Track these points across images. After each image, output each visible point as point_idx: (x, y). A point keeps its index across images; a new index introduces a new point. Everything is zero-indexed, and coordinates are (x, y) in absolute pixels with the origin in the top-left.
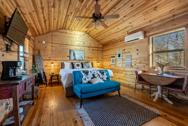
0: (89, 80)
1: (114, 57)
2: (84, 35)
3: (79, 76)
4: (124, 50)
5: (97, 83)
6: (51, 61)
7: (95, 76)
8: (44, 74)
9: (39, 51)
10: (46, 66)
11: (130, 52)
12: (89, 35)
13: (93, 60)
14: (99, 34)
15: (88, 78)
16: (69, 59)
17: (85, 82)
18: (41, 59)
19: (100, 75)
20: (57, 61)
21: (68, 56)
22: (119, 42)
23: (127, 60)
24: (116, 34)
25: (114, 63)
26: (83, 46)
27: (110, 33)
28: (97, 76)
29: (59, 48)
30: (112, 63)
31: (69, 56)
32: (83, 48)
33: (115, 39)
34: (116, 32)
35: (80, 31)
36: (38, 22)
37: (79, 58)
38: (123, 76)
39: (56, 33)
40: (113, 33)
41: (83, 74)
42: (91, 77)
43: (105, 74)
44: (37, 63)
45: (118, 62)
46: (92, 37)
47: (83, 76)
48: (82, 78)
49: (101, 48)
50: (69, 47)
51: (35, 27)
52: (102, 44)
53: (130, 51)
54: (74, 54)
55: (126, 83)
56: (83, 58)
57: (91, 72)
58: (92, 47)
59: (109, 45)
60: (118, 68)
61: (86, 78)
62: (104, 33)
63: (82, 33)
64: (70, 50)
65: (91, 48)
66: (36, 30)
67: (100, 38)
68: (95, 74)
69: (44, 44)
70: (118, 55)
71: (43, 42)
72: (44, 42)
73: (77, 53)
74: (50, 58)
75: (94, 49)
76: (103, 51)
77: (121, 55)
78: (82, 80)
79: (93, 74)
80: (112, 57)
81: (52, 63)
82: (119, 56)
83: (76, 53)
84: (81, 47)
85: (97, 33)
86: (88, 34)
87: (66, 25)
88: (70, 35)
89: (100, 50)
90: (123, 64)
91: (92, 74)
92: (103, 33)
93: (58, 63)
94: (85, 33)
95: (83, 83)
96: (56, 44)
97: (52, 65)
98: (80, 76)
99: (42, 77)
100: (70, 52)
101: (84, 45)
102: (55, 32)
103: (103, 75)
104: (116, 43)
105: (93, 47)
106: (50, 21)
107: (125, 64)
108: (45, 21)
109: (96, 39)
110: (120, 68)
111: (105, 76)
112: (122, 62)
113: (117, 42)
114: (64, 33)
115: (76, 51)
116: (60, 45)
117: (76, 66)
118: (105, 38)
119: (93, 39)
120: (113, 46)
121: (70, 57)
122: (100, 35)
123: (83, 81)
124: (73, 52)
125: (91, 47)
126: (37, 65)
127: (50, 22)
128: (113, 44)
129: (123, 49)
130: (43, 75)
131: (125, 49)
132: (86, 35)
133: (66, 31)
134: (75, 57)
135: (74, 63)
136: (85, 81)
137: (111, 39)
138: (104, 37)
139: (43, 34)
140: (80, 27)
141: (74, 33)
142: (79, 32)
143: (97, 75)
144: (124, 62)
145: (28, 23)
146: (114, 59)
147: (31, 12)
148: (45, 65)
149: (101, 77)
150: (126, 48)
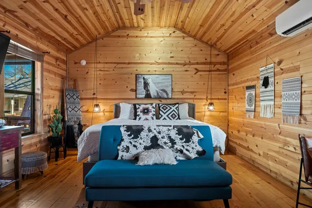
0: (138, 151)
1: (253, 87)
2: (173, 35)
3: (112, 140)
4: (280, 63)
5: (151, 163)
6: (95, 102)
7: (159, 142)
8: (79, 128)
9: (75, 81)
10: (87, 111)
11: (297, 69)
12: (184, 32)
13: (197, 97)
14: (206, 26)
15: (135, 146)
16: (134, 97)
17: (126, 156)
18: (77, 97)
19: (178, 141)
20: (108, 101)
21: (132, 90)
22: (266, 38)
23: (290, 97)
24: (249, 13)
25: (253, 107)
26: (169, 64)
27: (232, 16)
28: (165, 143)
29: (113, 72)
30: (247, 107)
31: (135, 88)
32: (168, 69)
33: (254, 31)
34: (248, 9)
35: (161, 27)
36: (50, 22)
37: (158, 94)
38: (277, 149)
39: (107, 40)
40: (242, 14)
41: (125, 134)
42: (145, 144)
43: (195, 138)
44: (67, 106)
45: (262, 103)
46: (194, 37)
47: (122, 140)
48: (119, 145)
49: (224, 63)
50: (134, 69)
51: (53, 34)
52: (225, 51)
53: (298, 64)
54: (146, 85)
55: (284, 175)
56: (167, 94)
57: (150, 131)
58: (193, 64)
59: (242, 53)
60: (263, 123)
61: (129, 145)
62: (217, 18)
63: (166, 32)
64: (136, 75)
65: (192, 66)
66: (59, 39)
67: (213, 36)
68: (159, 136)
69: (84, 67)
70: (261, 82)
71: (82, 61)
72: (84, 63)
73: (152, 81)
74: (94, 94)
75: (199, 67)
76: (227, 71)
77: (271, 80)
78: (118, 150)
79: (155, 136)
80: (249, 88)
81: (97, 105)
82: (266, 83)
83: (150, 81)
84: (165, 66)
85: (200, 23)
86: (182, 30)
87: (121, 19)
88: (137, 39)
89: (218, 70)
90: (277, 110)
91: (151, 135)
92: (214, 21)
93: (111, 106)
94: (173, 29)
95: (119, 158)
96: (106, 63)
97: (97, 109)
98: (114, 140)
99: (74, 134)
100: (136, 80)
101: (172, 61)
102: (104, 39)
103: (188, 141)
104: (257, 43)
105: (197, 63)
106: (78, 16)
107: (280, 111)
108: (65, 17)
109: (205, 39)
110: (268, 123)
111: (193, 145)
112: (272, 103)
113: (262, 41)
114: (123, 37)
115: (150, 76)
116: (115, 65)
117: (141, 114)
118: (224, 33)
119: (196, 42)
120: (252, 53)
121: (136, 90)
122: (210, 26)
123: (121, 154)
124: (144, 78)
125: (190, 64)
126: (67, 109)
127: (77, 18)
128: (251, 47)
129: (277, 60)
130: (77, 129)
131: (281, 58)
132: (178, 33)
133: (128, 32)
134: (148, 90)
135: (137, 106)
136: (125, 154)
137: (242, 35)
138: (222, 31)
139: (83, 46)
140: (153, 16)
141: (146, 35)
142: (158, 28)
143: (166, 140)
144: (278, 101)
145: (32, 27)
146: (253, 93)
147: (22, 5)
148: (85, 108)
149: (178, 146)
150: (285, 54)
